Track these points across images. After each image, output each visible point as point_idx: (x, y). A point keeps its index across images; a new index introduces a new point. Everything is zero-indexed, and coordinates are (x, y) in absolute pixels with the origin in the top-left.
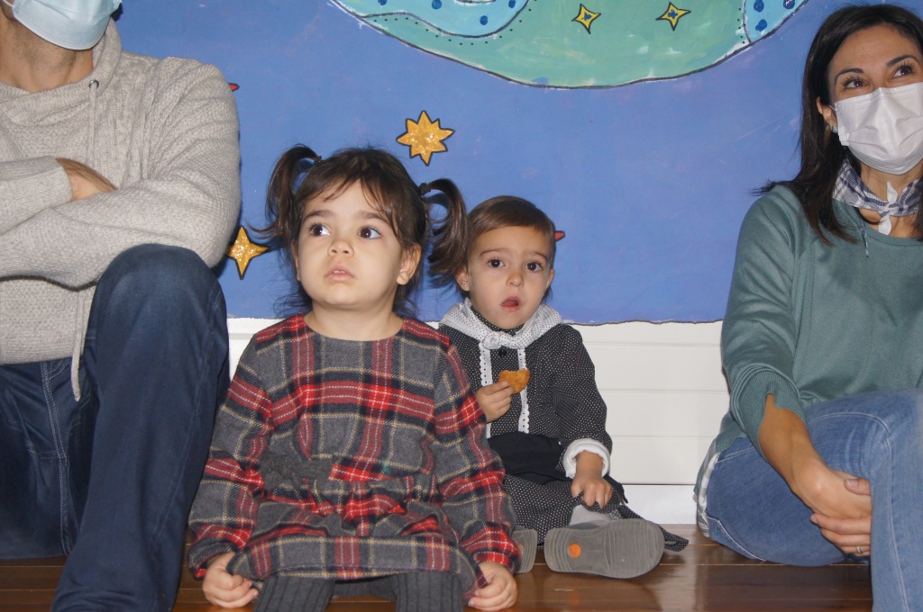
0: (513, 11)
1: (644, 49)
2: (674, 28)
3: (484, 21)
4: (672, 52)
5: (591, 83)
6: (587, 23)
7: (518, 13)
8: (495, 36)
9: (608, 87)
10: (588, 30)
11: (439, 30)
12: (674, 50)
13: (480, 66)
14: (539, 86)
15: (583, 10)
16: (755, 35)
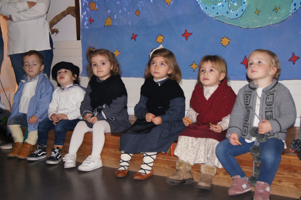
0: (243, 12)
1: (270, 18)
2: (276, 12)
3: (237, 15)
4: (276, 18)
5: (259, 27)
6: (258, 13)
7: (244, 12)
8: (239, 18)
9: (262, 27)
10: (258, 15)
11: (228, 18)
12: (276, 17)
13: (236, 25)
14: (248, 29)
15: (257, 10)
16: (294, 12)
